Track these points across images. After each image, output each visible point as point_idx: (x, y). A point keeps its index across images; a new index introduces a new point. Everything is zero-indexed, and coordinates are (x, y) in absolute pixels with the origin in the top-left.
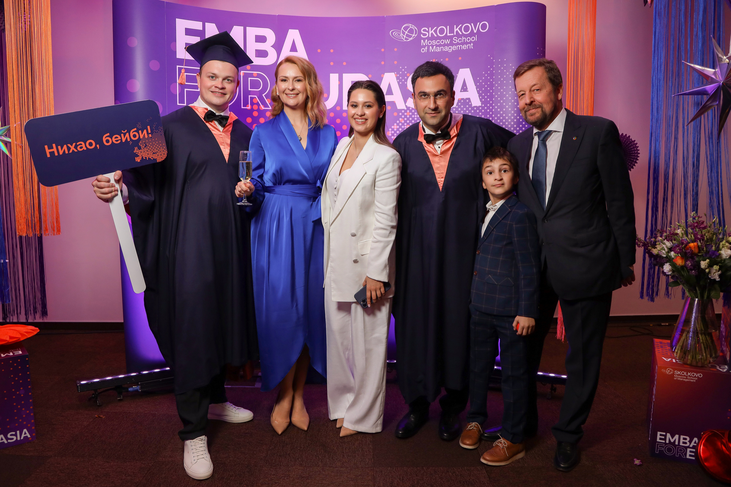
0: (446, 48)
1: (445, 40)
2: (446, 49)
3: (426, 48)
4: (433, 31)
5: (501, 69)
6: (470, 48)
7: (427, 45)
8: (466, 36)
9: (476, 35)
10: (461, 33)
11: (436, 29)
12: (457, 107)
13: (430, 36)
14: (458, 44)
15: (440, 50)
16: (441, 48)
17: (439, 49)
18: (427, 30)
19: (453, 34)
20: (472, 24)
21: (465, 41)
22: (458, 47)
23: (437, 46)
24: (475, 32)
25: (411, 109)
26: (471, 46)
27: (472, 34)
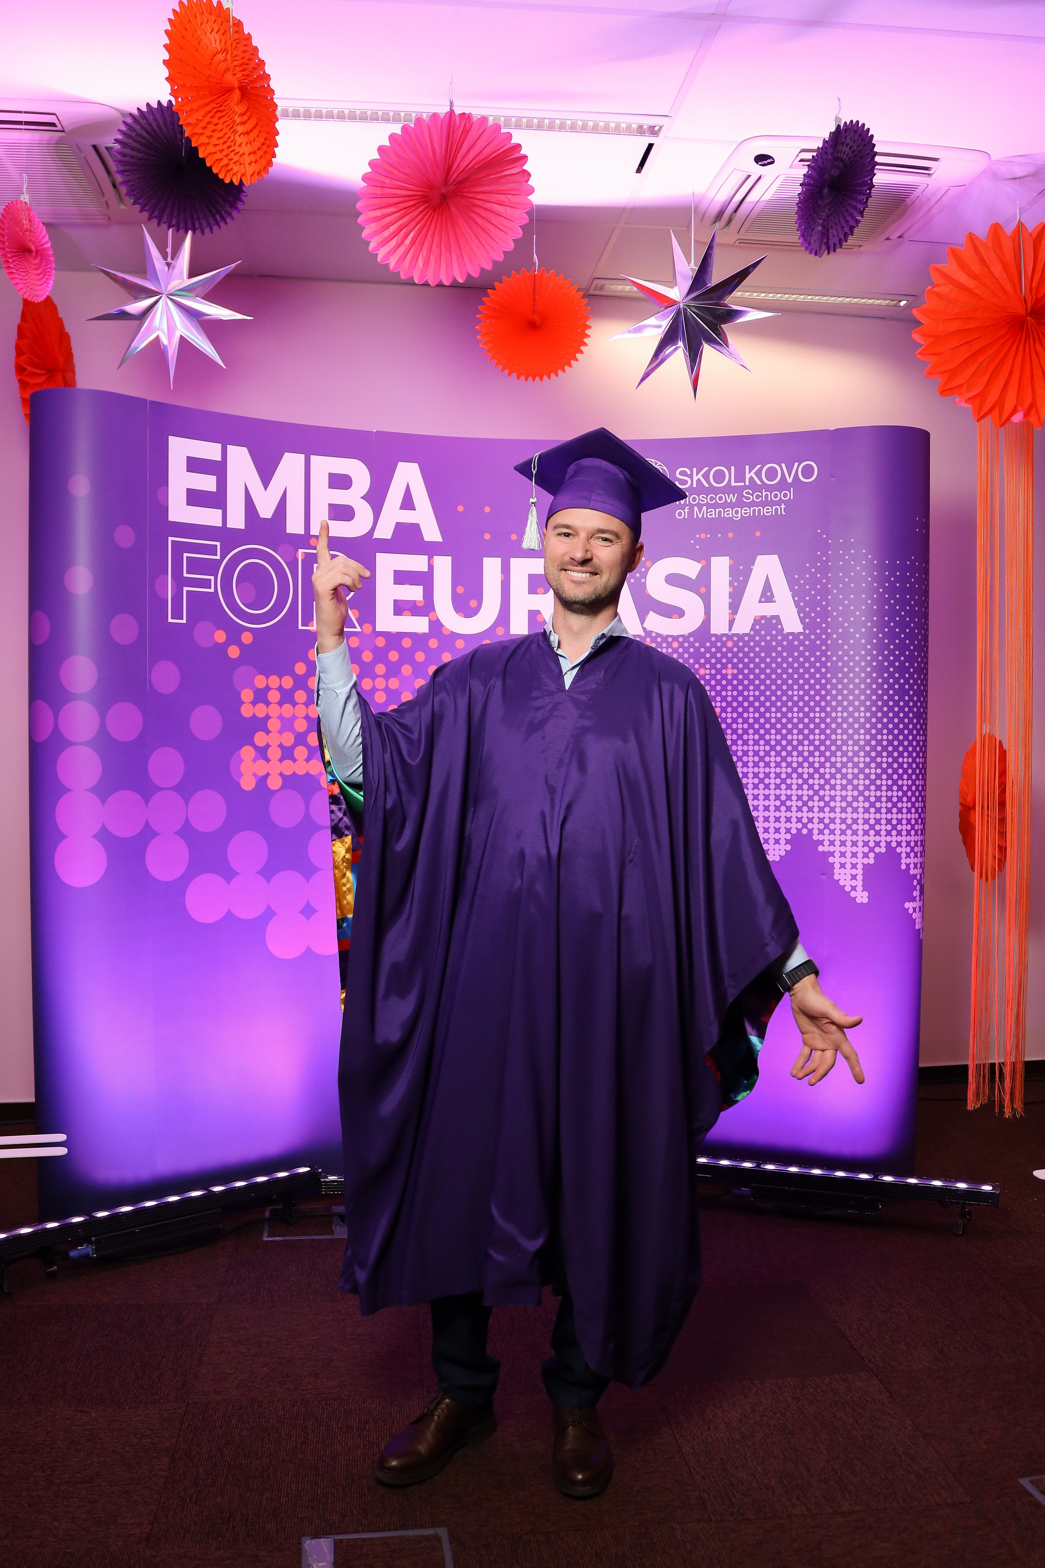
0: (729, 511)
1: (726, 495)
2: (729, 513)
3: (686, 510)
4: (700, 476)
5: (844, 560)
6: (779, 514)
7: (687, 503)
8: (770, 489)
9: (792, 488)
10: (759, 483)
11: (708, 472)
12: (752, 633)
13: (695, 486)
14: (753, 504)
15: (715, 515)
16: (717, 510)
17: (713, 514)
18: (689, 472)
19: (742, 484)
20: (783, 465)
21: (769, 500)
22: (754, 510)
23: (709, 506)
24: (790, 480)
25: (654, 635)
26: (781, 508)
27: (783, 485)
